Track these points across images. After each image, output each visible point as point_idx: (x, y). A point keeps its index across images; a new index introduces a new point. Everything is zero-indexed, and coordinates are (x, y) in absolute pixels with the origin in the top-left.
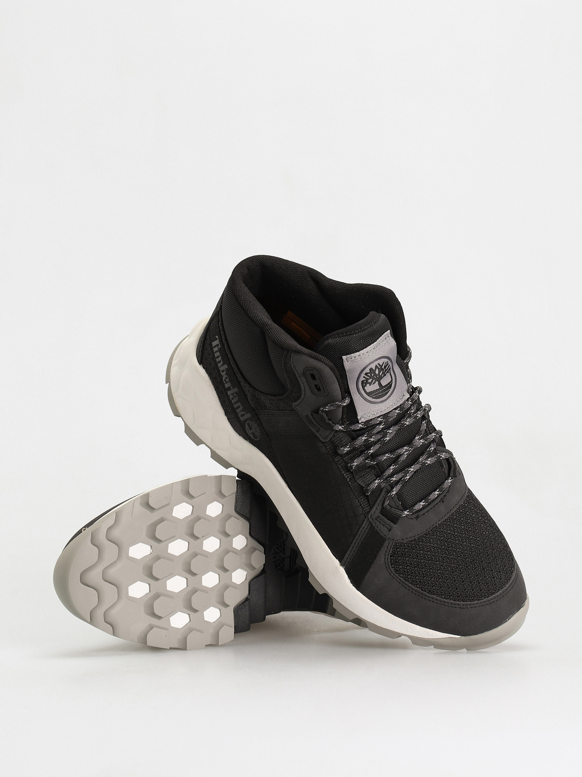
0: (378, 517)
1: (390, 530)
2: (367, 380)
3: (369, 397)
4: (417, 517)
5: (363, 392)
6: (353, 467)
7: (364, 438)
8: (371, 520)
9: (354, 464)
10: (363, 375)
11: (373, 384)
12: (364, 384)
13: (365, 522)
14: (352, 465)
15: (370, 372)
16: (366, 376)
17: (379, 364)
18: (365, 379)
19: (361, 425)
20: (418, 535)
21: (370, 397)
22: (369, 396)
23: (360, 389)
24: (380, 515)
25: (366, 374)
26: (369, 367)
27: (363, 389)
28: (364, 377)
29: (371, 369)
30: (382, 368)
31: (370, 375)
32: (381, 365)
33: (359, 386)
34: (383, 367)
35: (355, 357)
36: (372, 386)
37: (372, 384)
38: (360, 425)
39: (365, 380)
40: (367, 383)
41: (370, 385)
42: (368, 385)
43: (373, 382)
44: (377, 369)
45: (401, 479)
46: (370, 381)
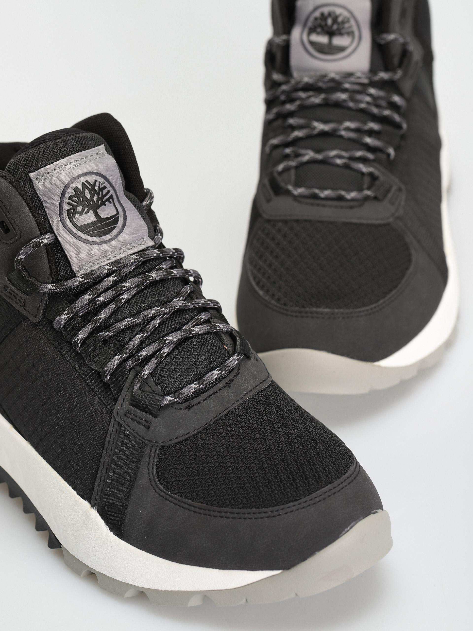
0: (128, 412)
1: (148, 428)
2: (74, 208)
3: (82, 234)
4: (189, 406)
5: (71, 225)
6: (78, 342)
7: (87, 297)
8: (118, 419)
9: (78, 338)
10: (66, 200)
11: (86, 213)
12: (72, 215)
13: (111, 426)
14: (76, 340)
15: (76, 194)
16: (71, 201)
17: (87, 181)
18: (72, 207)
19: (80, 277)
20: (193, 431)
21: (84, 234)
22: (81, 232)
23: (66, 223)
24: (130, 406)
25: (70, 198)
26: (72, 187)
27: (70, 221)
28: (69, 203)
29: (76, 189)
30: (96, 190)
31: (76, 199)
32: (92, 184)
33: (63, 218)
34: (96, 188)
35: (48, 173)
36: (83, 216)
37: (84, 213)
38: (79, 279)
39: (71, 209)
40: (75, 212)
41: (80, 216)
42: (77, 216)
43: (85, 211)
44: (86, 190)
45: (154, 354)
46: (79, 209)
